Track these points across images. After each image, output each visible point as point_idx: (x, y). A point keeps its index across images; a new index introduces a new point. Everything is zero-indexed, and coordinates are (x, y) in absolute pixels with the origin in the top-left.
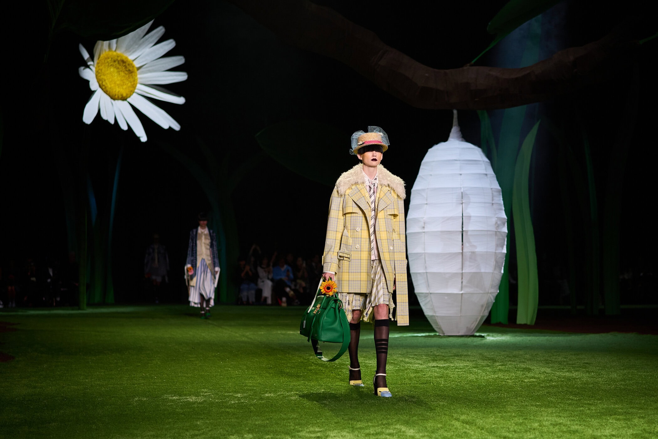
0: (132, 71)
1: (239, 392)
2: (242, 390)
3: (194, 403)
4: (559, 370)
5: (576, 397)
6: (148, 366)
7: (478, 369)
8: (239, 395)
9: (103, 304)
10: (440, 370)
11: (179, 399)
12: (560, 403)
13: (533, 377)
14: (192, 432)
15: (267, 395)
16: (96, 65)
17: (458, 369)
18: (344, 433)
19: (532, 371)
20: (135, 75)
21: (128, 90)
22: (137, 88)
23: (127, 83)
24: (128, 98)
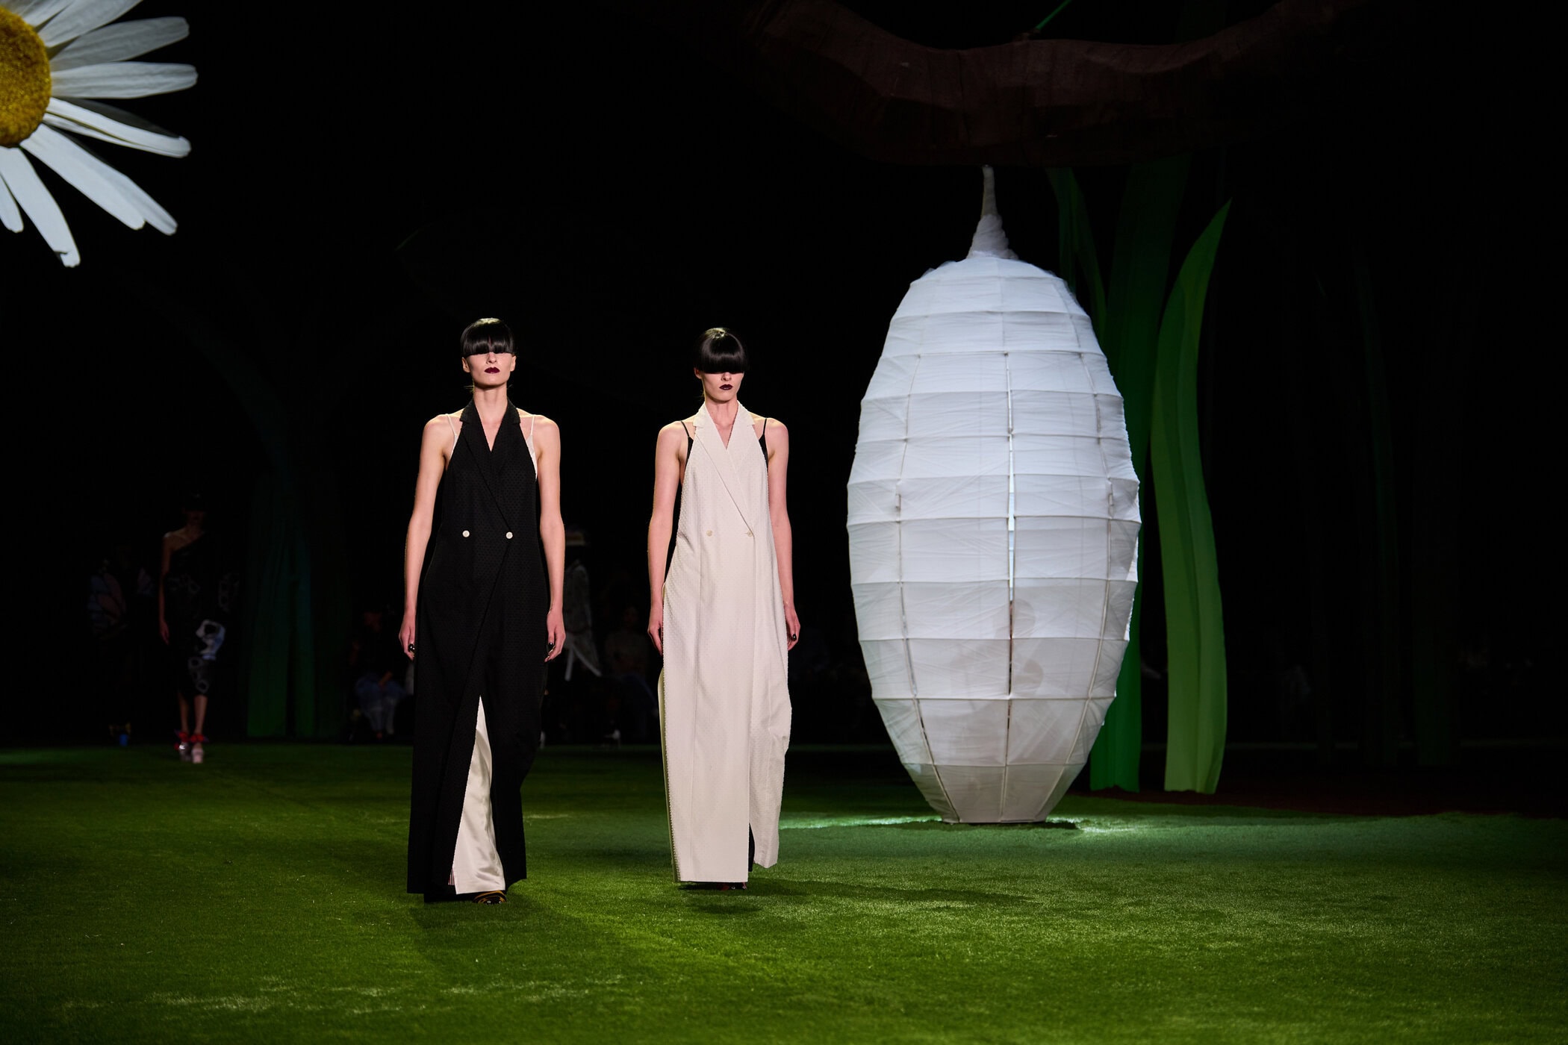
0: (34, 60)
1: (373, 985)
2: (382, 976)
3: (241, 1015)
6: (98, 911)
7: (1068, 916)
8: (374, 992)
10: (954, 918)
11: (198, 1005)
13: (1230, 938)
15: (455, 991)
19: (1227, 919)
20: (42, 71)
21: (22, 116)
22: (48, 109)
23: (19, 96)
24: (22, 139)
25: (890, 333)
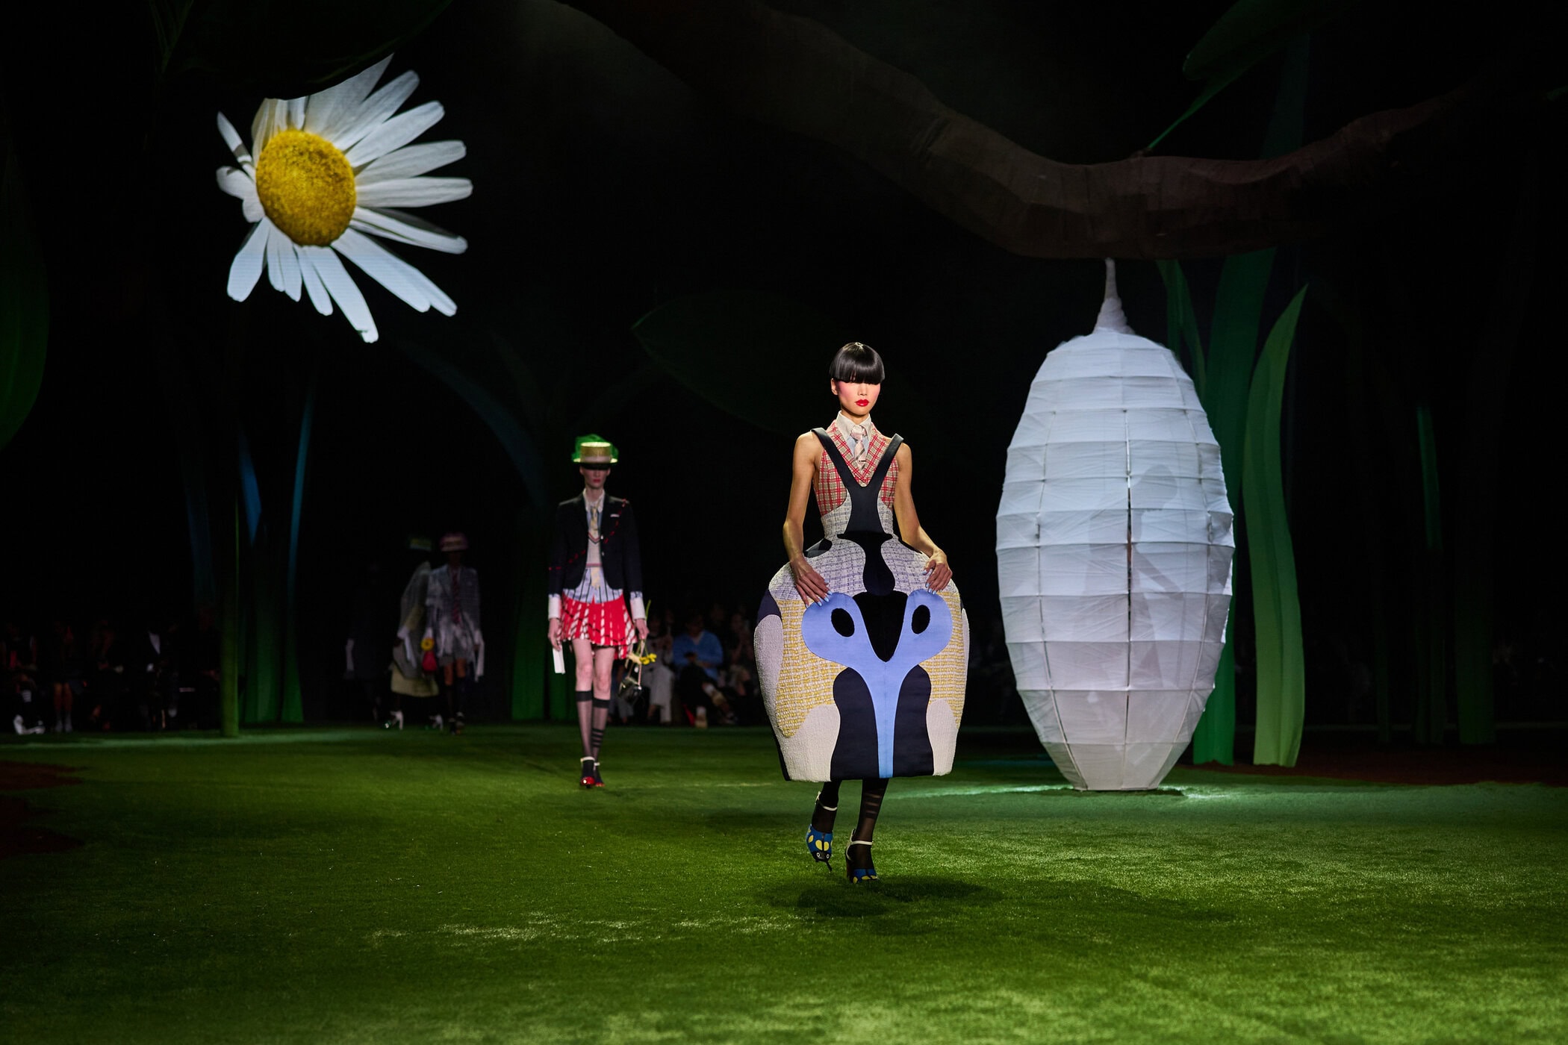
0: (342, 176)
1: (619, 919)
2: (625, 912)
3: (515, 942)
4: (1366, 865)
5: (1416, 926)
6: (398, 859)
7: (1176, 866)
8: (619, 925)
9: (277, 724)
10: (1087, 868)
11: (480, 935)
12: (1381, 939)
13: (1308, 883)
14: (519, 1008)
15: (684, 924)
16: (256, 165)
17: (1129, 864)
18: (878, 1010)
19: (1305, 869)
20: (348, 186)
21: (332, 221)
22: (354, 215)
23: (330, 206)
24: (332, 240)
25: (1031, 394)
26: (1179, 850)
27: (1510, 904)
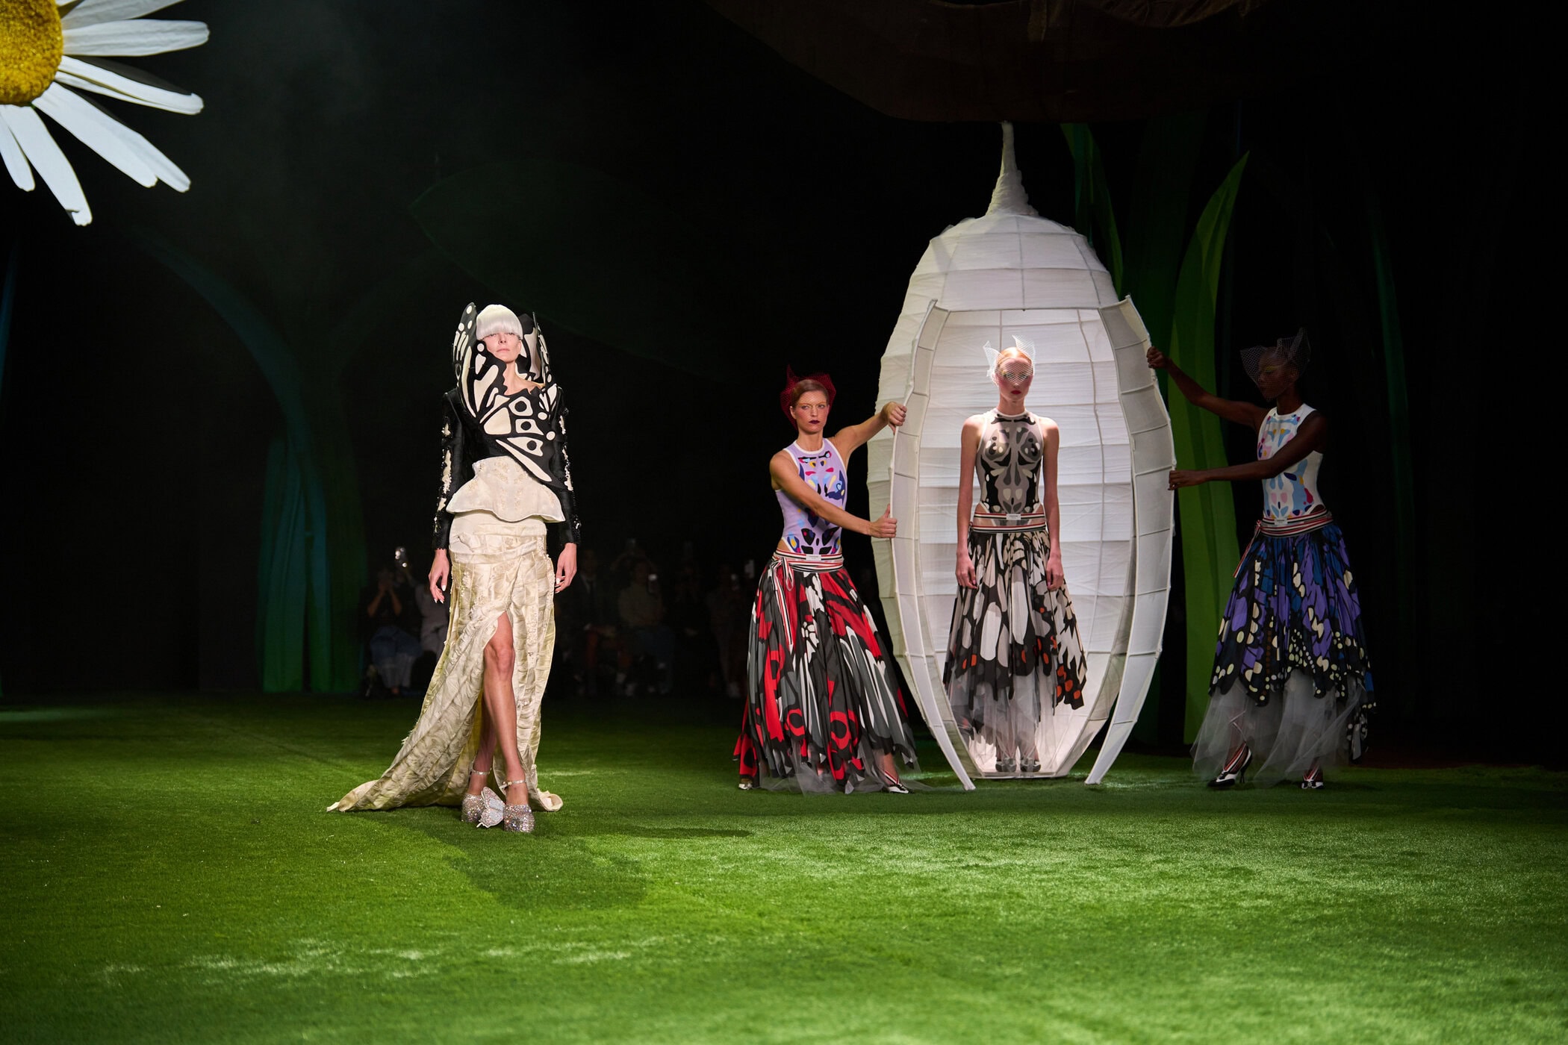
0: (46, 18)
1: (411, 947)
2: (419, 938)
3: (282, 980)
4: (1332, 872)
5: (1400, 950)
6: (131, 873)
7: (1098, 874)
8: (414, 955)
10: (987, 877)
11: (238, 968)
12: (1358, 966)
13: (1261, 896)
15: (492, 952)
17: (1040, 872)
19: (1257, 877)
20: (54, 29)
21: (34, 74)
22: (60, 67)
23: (31, 54)
24: (34, 98)
25: (910, 290)
26: (1099, 853)
27: (1515, 921)
